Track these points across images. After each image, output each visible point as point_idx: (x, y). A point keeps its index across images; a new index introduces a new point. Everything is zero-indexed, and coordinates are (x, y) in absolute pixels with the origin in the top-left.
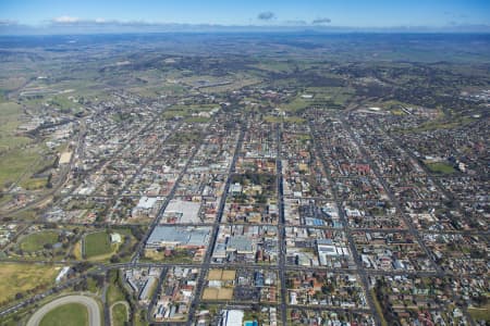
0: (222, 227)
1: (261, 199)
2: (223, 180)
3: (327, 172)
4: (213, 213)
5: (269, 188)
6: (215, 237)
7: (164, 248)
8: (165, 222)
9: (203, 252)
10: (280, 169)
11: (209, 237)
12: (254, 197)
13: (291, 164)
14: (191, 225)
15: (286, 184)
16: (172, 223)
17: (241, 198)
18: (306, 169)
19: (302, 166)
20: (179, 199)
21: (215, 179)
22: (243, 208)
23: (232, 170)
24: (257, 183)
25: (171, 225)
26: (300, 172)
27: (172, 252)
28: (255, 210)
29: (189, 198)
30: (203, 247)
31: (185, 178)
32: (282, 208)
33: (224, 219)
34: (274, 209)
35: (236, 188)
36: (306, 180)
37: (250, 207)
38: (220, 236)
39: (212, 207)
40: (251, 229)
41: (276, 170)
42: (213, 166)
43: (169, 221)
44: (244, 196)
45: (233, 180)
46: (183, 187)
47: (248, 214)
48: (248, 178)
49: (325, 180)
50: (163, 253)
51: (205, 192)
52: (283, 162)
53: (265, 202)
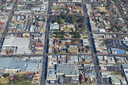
0: (50, 57)
1: (76, 35)
2: (44, 20)
3: (122, 14)
4: (41, 46)
5: (80, 26)
6: (46, 64)
7: (8, 74)
8: (5, 54)
9: (39, 76)
10: (86, 11)
11: (41, 65)
12: (70, 33)
13: (94, 7)
14: (25, 55)
15: (92, 22)
16: (10, 54)
17: (60, 34)
18: (105, 11)
19: (102, 9)
20: (12, 35)
21: (37, 19)
22: (63, 42)
23: (50, 12)
24: (71, 22)
25: (10, 56)
26: (102, 13)
27: (15, 77)
28: (73, 44)
29: (20, 35)
30: (38, 73)
31: (13, 19)
32: (92, 41)
33: (50, 50)
34: (86, 42)
35: (55, 26)
36: (106, 20)
37: (69, 41)
38: (50, 64)
39: (39, 41)
40: (72, 57)
41: (83, 12)
42: (34, 9)
43: (7, 53)
44: (63, 33)
45: (51, 20)
46: (13, 26)
47: (68, 47)
48: (63, 18)
49: (121, 19)
50: (7, 78)
51: (32, 30)
52: (87, 5)
53: (79, 37)
